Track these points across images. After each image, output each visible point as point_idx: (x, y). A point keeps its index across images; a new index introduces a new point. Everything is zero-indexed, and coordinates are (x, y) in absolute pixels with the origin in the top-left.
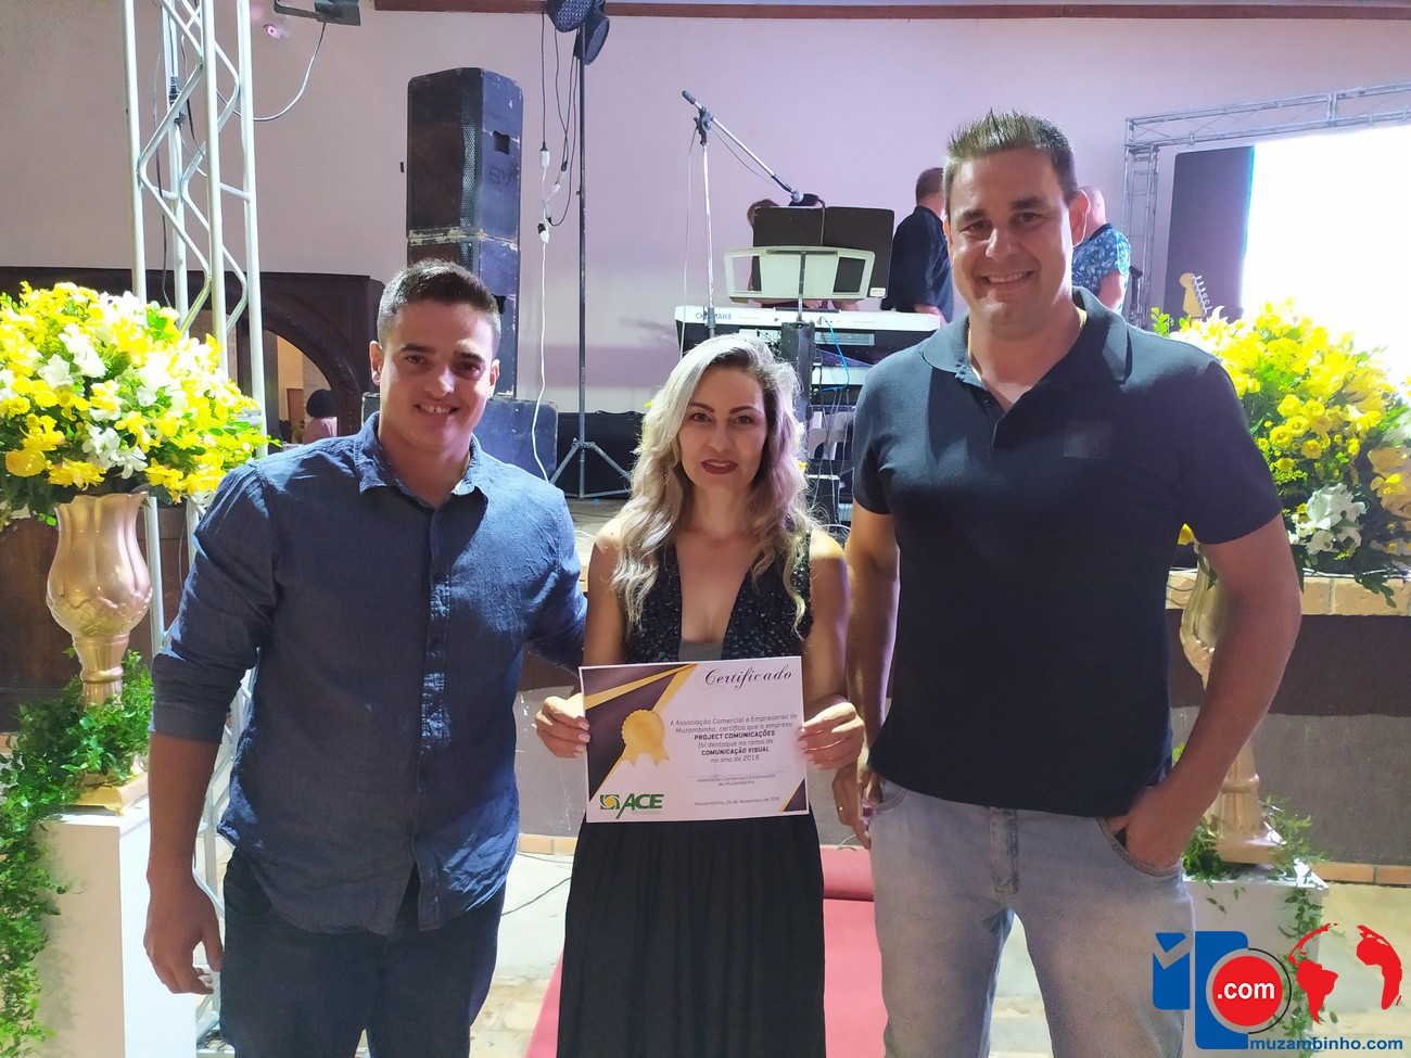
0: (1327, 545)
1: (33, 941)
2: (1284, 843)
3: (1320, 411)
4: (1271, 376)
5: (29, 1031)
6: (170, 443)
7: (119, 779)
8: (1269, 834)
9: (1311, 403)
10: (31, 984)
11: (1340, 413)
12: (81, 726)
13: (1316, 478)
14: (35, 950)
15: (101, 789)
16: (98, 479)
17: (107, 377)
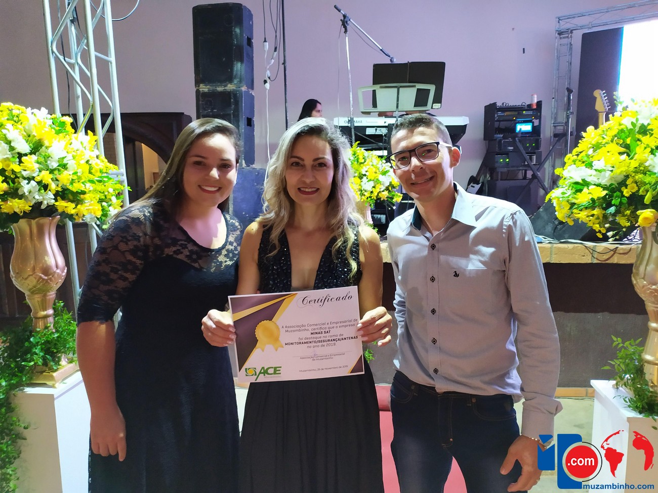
1: (13, 454)
6: (68, 189)
7: (53, 369)
10: (12, 477)
14: (15, 458)
15: (44, 374)
16: (28, 208)
17: (31, 153)
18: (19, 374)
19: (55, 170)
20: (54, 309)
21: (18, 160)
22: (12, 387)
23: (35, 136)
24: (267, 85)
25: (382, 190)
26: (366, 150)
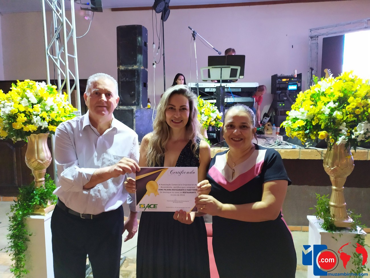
0: (363, 138)
1: (23, 248)
2: (354, 222)
3: (360, 101)
4: (346, 92)
5: (23, 271)
6: (54, 120)
7: (44, 207)
8: (349, 219)
9: (357, 99)
10: (23, 259)
11: (366, 101)
12: (34, 193)
13: (359, 120)
14: (24, 250)
15: (40, 209)
16: (35, 129)
17: (38, 103)
18: (28, 209)
19: (48, 111)
20: (45, 178)
21: (32, 106)
22: (24, 215)
23: (39, 95)
24: (155, 66)
25: (212, 120)
26: (205, 100)
